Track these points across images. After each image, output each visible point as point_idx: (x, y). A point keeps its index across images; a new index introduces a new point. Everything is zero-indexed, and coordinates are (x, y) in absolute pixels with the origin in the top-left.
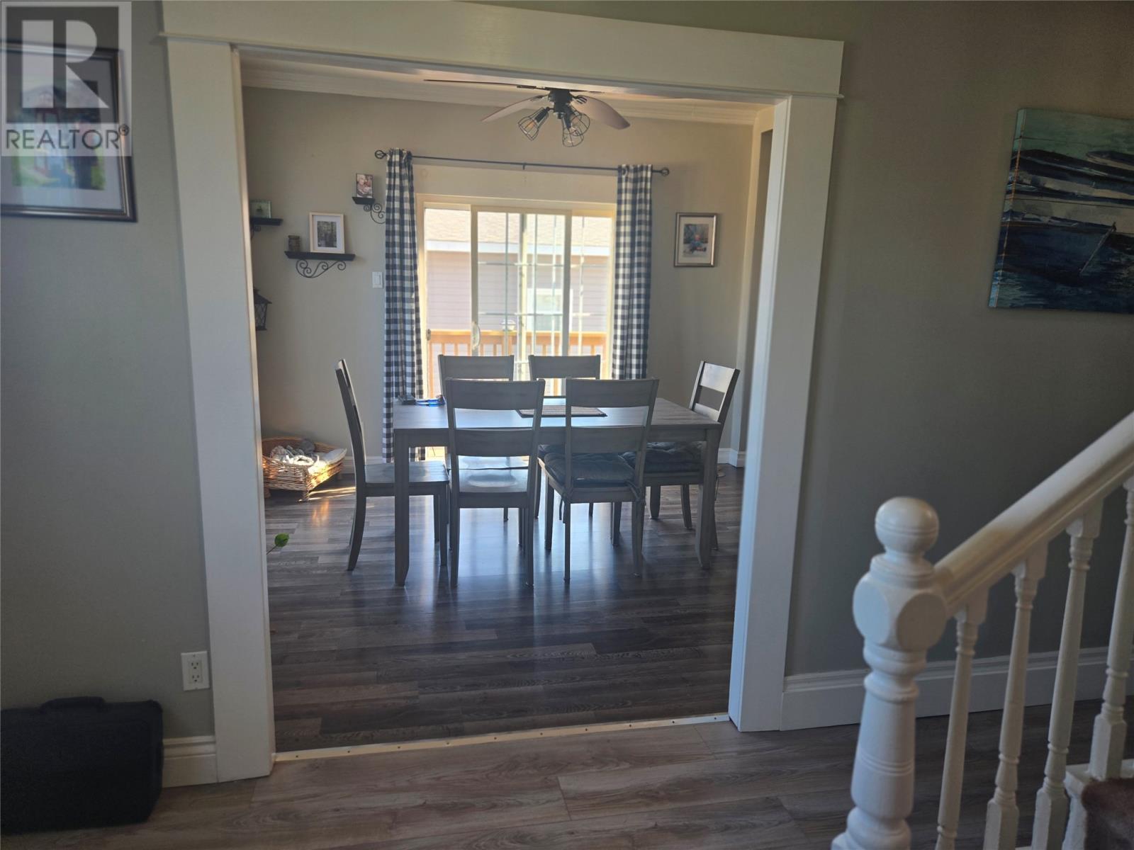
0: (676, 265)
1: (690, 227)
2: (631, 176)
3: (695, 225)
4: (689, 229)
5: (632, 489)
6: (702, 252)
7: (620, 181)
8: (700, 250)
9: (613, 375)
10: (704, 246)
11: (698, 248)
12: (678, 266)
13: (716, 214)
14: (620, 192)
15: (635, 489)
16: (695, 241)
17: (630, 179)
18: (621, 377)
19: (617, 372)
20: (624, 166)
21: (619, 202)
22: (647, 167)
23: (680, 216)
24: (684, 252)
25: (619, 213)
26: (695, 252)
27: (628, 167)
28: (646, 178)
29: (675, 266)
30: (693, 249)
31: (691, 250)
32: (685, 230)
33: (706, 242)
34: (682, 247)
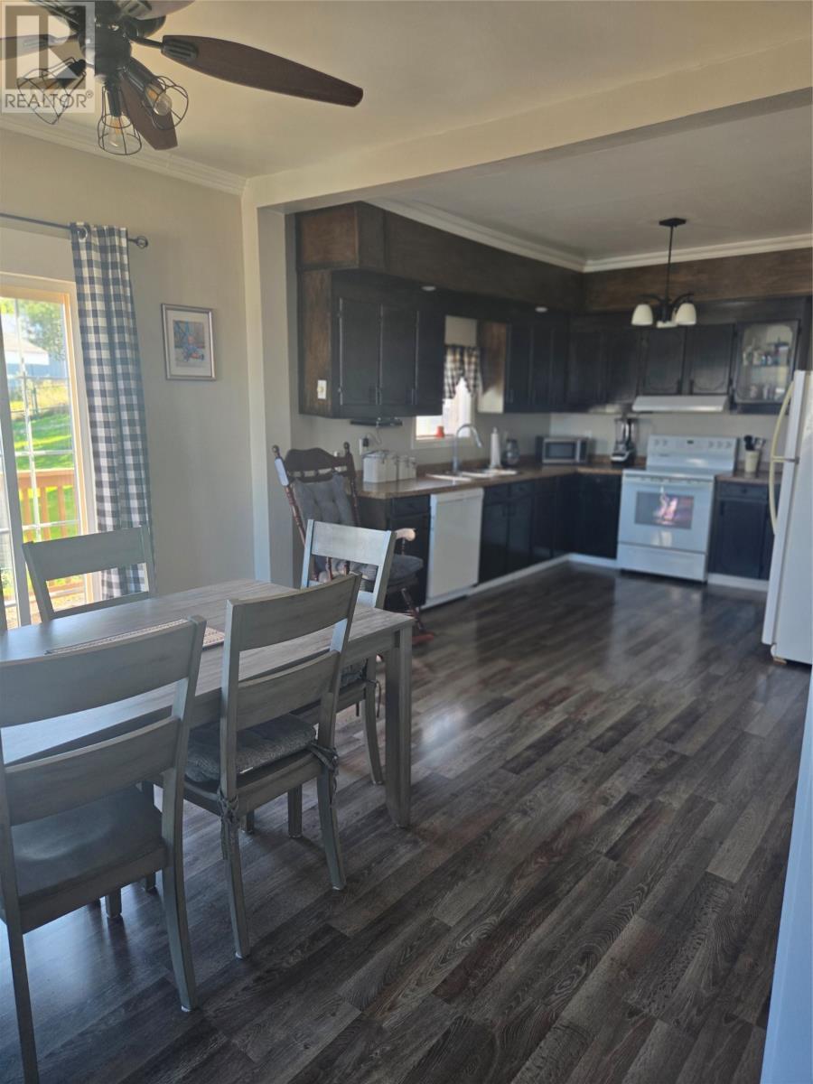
0: (169, 377)
1: (180, 325)
2: (96, 241)
3: (187, 323)
4: (179, 328)
5: (320, 755)
6: (199, 361)
7: (76, 247)
8: (196, 358)
9: (101, 526)
10: (200, 352)
11: (194, 355)
12: (170, 380)
13: (211, 310)
14: (78, 263)
15: (323, 753)
16: (189, 342)
17: (95, 246)
18: (116, 527)
19: (109, 521)
20: (80, 224)
21: (79, 280)
22: (119, 232)
23: (167, 309)
24: (177, 359)
25: (81, 297)
26: (191, 360)
27: (87, 226)
28: (121, 248)
29: (167, 379)
30: (188, 356)
31: (185, 358)
32: (174, 328)
33: (203, 347)
34: (173, 352)
